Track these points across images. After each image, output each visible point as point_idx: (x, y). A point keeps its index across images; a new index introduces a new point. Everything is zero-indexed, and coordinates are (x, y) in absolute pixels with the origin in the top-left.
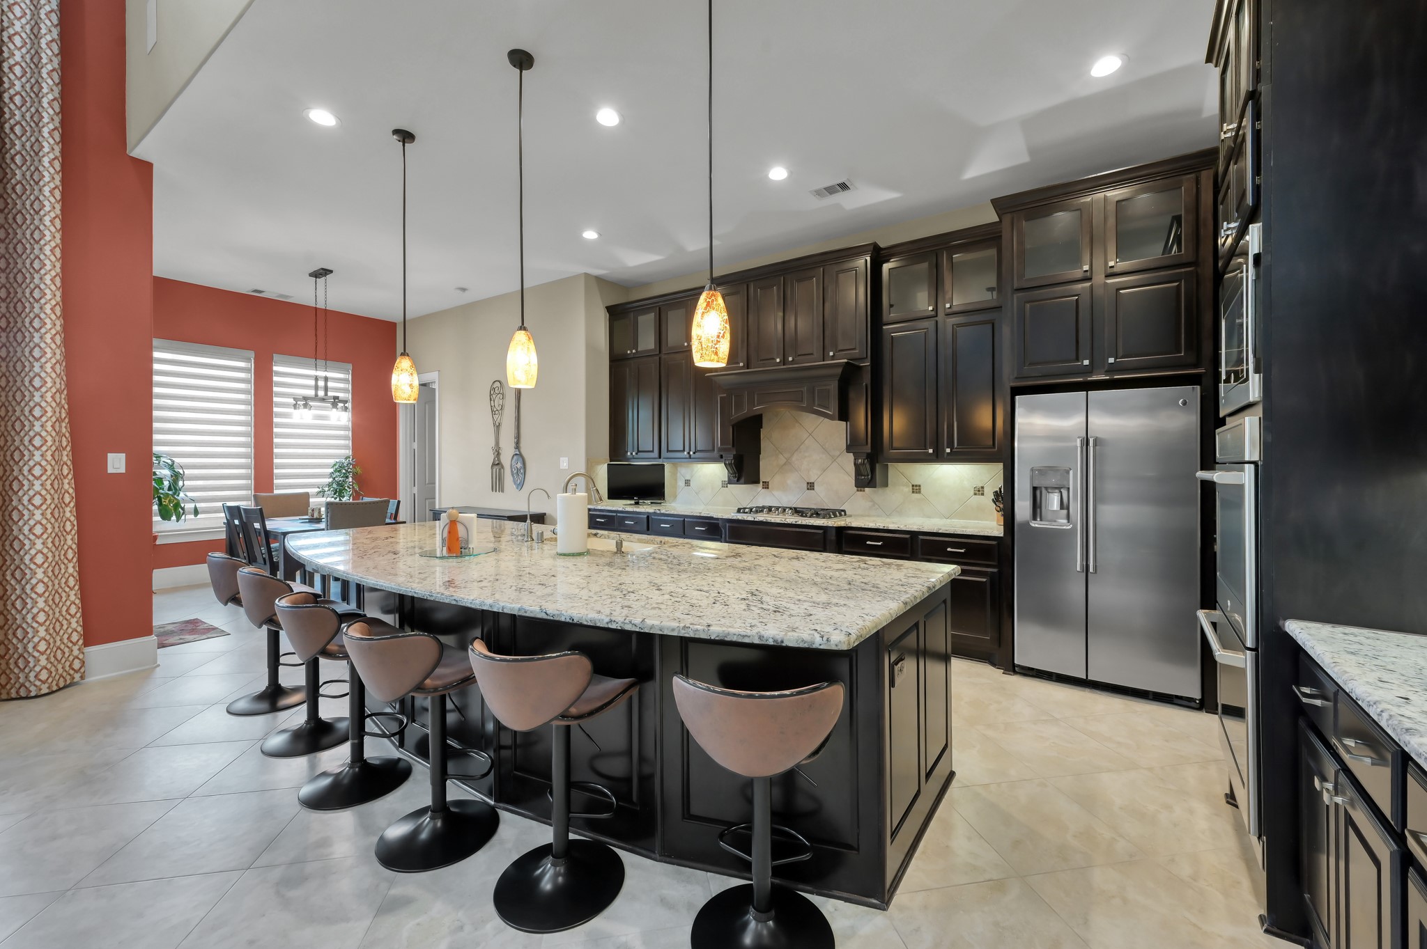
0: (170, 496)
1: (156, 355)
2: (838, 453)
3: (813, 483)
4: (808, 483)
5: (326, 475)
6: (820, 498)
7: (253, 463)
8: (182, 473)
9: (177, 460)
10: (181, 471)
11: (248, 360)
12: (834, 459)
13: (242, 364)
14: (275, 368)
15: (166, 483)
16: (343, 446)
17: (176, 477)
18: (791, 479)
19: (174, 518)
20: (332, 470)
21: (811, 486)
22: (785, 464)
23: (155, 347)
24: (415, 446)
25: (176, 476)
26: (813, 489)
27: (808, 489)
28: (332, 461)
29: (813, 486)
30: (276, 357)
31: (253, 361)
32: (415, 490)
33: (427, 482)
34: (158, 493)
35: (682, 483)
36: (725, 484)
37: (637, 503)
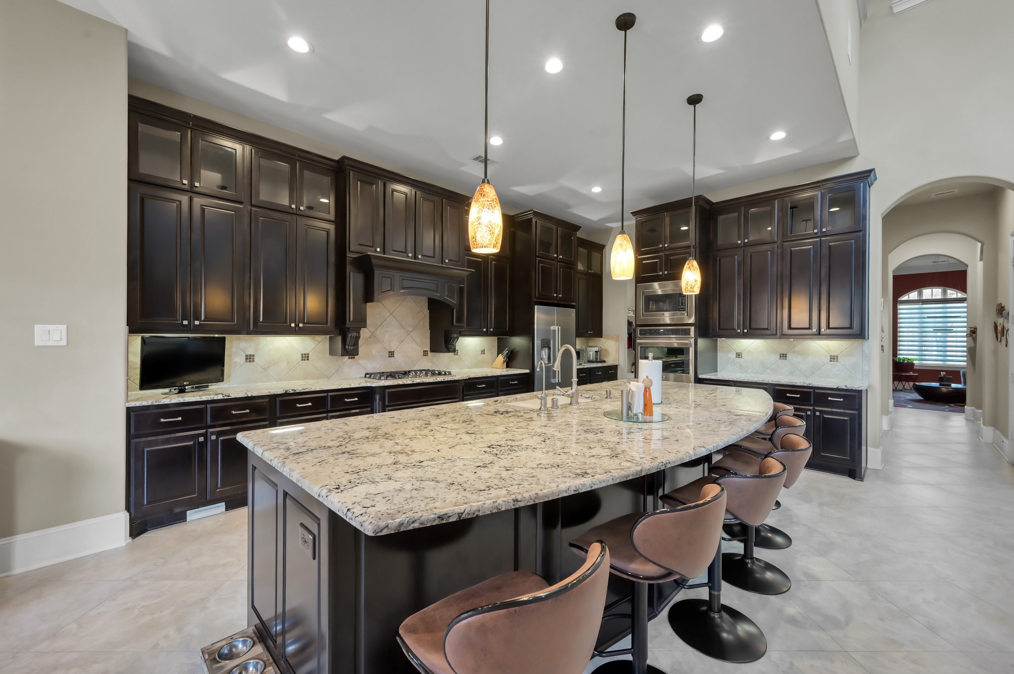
2: (411, 329)
3: (393, 352)
4: (389, 352)
6: (399, 363)
12: (408, 333)
18: (375, 349)
21: (391, 354)
22: (370, 337)
26: (394, 356)
27: (389, 357)
29: (394, 354)
35: (240, 359)
36: (305, 357)
37: (182, 391)
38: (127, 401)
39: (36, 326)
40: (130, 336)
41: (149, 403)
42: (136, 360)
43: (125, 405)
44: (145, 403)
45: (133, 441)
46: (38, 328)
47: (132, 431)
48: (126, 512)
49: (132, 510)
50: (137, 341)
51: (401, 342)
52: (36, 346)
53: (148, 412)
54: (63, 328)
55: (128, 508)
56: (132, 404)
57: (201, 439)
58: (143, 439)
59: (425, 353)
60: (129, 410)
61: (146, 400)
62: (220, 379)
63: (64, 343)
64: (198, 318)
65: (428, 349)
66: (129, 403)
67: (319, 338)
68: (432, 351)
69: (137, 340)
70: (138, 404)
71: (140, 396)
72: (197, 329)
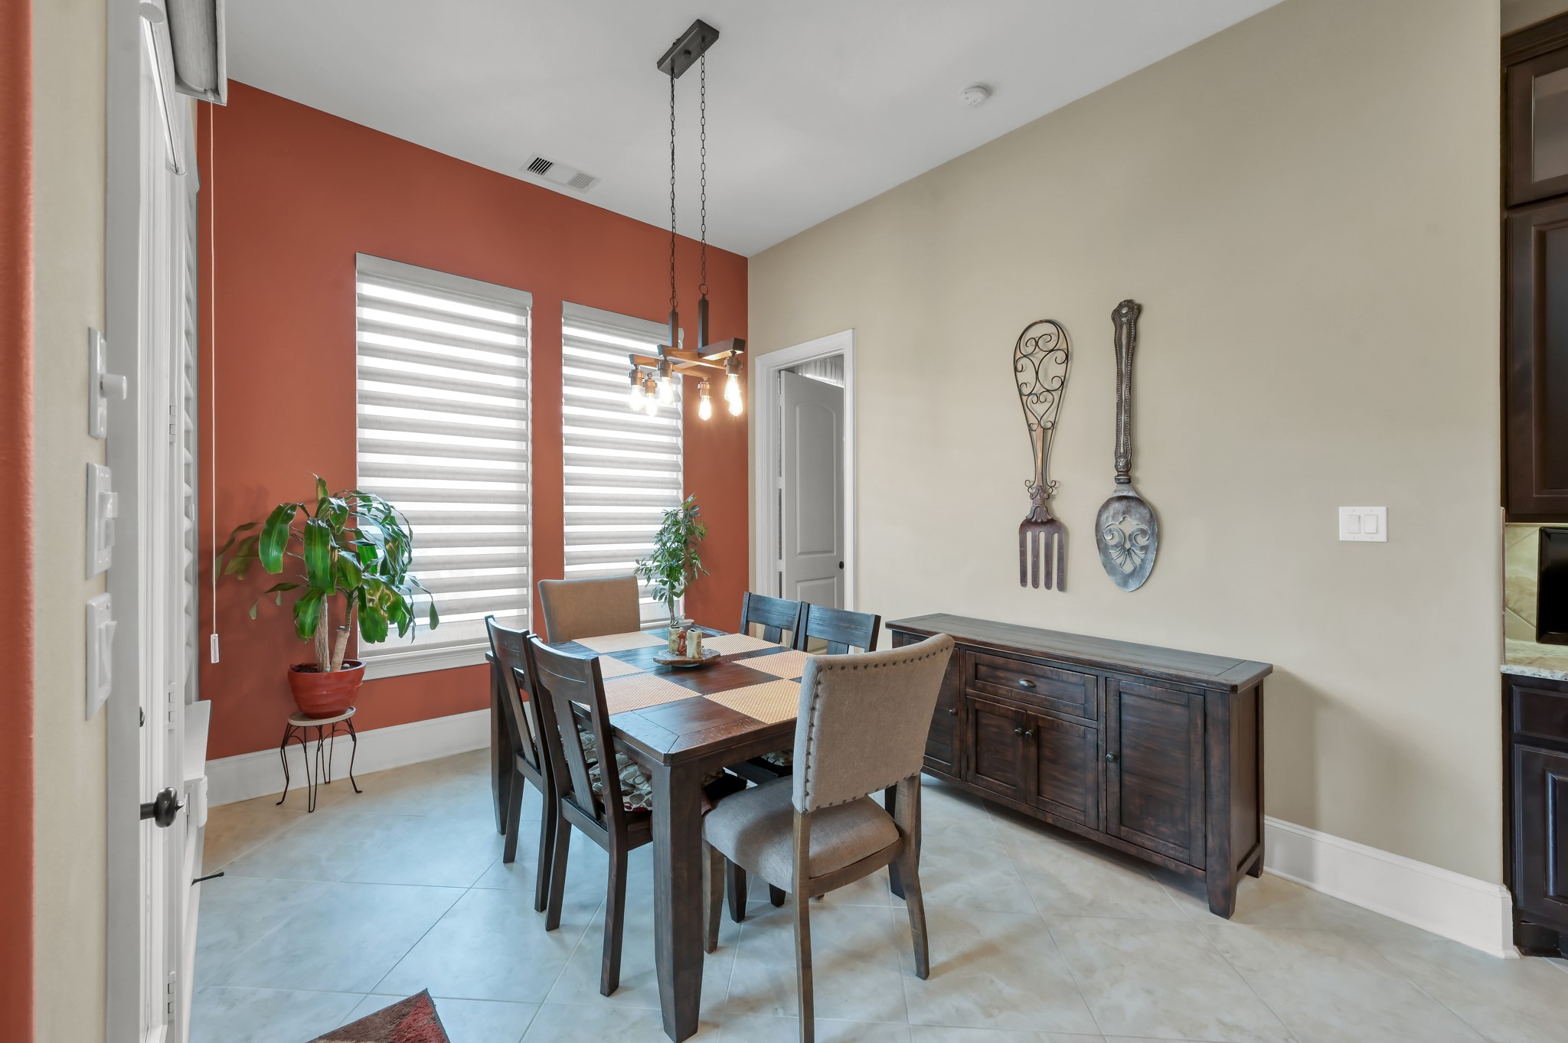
0: (382, 587)
1: (364, 289)
5: (648, 537)
7: (530, 512)
8: (407, 532)
9: (400, 507)
10: (405, 529)
11: (519, 310)
13: (511, 319)
14: (566, 330)
15: (381, 553)
16: (668, 483)
17: (398, 542)
19: (393, 627)
20: (659, 528)
23: (361, 273)
24: (782, 483)
25: (394, 540)
28: (658, 510)
30: (568, 307)
31: (530, 312)
32: (782, 565)
33: (799, 551)
34: (359, 579)
38: (1504, 660)
39: (1340, 508)
40: (1506, 526)
42: (1528, 575)
43: (1499, 668)
44: (1546, 674)
45: (1519, 749)
46: (1345, 513)
47: (1518, 727)
48: (1504, 888)
49: (1519, 891)
50: (1529, 538)
52: (1342, 541)
53: (1554, 694)
54: (1381, 511)
55: (1509, 880)
56: (1516, 670)
58: (1543, 751)
60: (1510, 682)
61: (1551, 668)
63: (1382, 537)
66: (1508, 667)
69: (1529, 535)
70: (1529, 671)
71: (1539, 655)
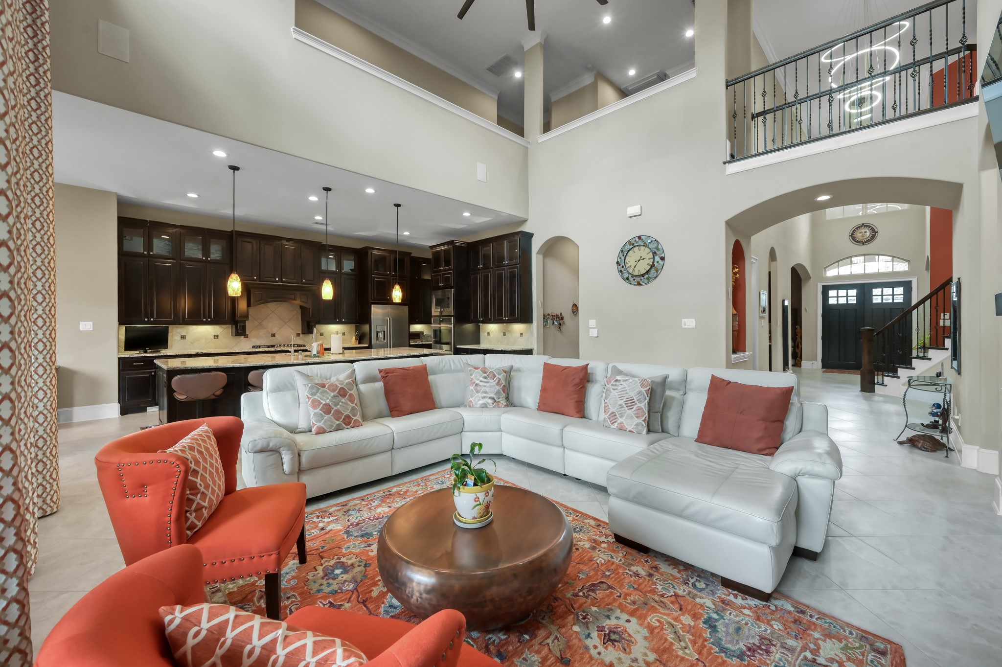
3: (275, 335)
4: (271, 334)
6: (279, 340)
18: (259, 333)
21: (273, 335)
27: (272, 338)
29: (275, 337)
35: (178, 338)
36: (216, 337)
37: (146, 352)
38: (119, 355)
39: (80, 322)
40: (119, 326)
41: (128, 356)
42: (123, 337)
43: (118, 357)
44: (126, 356)
45: (121, 373)
46: (82, 323)
47: (121, 368)
49: (121, 404)
51: (280, 328)
52: (81, 331)
53: (129, 360)
54: (92, 323)
55: (119, 402)
56: (121, 356)
57: (153, 373)
58: (126, 372)
59: (298, 335)
60: (119, 359)
62: (166, 347)
63: (91, 329)
64: (153, 317)
65: (300, 332)
67: (225, 326)
68: (303, 333)
69: (123, 328)
70: (123, 357)
71: (125, 353)
72: (152, 323)
